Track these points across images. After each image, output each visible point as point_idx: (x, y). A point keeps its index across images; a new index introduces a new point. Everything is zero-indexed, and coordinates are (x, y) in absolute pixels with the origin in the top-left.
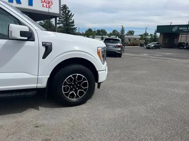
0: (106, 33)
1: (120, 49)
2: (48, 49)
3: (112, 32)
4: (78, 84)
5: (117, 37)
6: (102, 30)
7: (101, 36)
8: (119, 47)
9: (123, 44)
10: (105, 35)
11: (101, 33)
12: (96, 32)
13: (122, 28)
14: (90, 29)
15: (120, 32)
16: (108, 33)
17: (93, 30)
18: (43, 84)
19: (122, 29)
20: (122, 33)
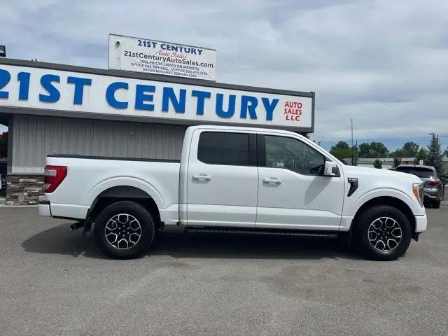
0: (385, 149)
1: (434, 190)
2: (354, 185)
3: (401, 147)
4: (387, 231)
5: (421, 162)
6: (373, 144)
7: (374, 160)
8: (432, 184)
9: (441, 179)
10: (385, 157)
11: (372, 152)
12: (359, 150)
13: (434, 139)
14: (341, 142)
15: (428, 150)
16: (391, 152)
17: (350, 146)
18: (346, 227)
19: (433, 142)
20: (434, 151)
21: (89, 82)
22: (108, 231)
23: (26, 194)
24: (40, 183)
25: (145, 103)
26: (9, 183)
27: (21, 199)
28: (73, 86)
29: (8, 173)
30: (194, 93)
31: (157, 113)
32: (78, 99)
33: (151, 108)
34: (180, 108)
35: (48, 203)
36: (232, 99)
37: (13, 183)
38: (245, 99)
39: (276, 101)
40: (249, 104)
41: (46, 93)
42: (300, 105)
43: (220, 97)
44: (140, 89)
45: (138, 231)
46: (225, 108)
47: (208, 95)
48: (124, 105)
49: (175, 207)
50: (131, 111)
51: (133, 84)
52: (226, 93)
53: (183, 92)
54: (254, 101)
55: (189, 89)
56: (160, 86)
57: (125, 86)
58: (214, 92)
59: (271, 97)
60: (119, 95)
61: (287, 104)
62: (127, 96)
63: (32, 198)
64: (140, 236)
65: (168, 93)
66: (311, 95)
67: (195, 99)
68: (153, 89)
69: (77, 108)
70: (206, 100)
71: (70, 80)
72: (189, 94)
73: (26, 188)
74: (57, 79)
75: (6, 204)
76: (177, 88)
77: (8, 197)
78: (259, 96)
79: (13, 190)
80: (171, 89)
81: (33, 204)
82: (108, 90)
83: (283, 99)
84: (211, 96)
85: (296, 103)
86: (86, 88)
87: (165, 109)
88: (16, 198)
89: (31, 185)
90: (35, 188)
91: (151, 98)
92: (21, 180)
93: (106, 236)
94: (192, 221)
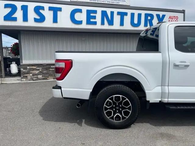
21: (60, 9)
22: (106, 109)
23: (31, 75)
24: (38, 68)
25: (92, 20)
26: (22, 69)
27: (29, 77)
28: (52, 12)
29: (21, 64)
30: (119, 13)
31: (99, 26)
32: (55, 20)
33: (95, 23)
34: (111, 23)
35: (60, 88)
36: (140, 15)
37: (24, 69)
38: (147, 15)
39: (164, 16)
40: (149, 18)
41: (38, 17)
42: (177, 18)
43: (133, 15)
44: (89, 12)
45: (129, 108)
46: (136, 21)
47: (126, 14)
48: (80, 22)
49: (158, 89)
50: (84, 26)
51: (84, 9)
52: (136, 12)
53: (112, 13)
54: (152, 16)
55: (116, 11)
56: (99, 10)
57: (80, 11)
58: (129, 12)
59: (161, 14)
60: (78, 17)
61: (170, 17)
62: (81, 17)
63: (35, 77)
64: (131, 112)
65: (104, 14)
66: (183, 12)
67: (119, 17)
68: (95, 12)
69: (55, 25)
70: (125, 17)
71: (50, 9)
72: (115, 14)
73: (31, 72)
74: (43, 8)
75: (22, 81)
76: (109, 11)
77: (22, 77)
78: (154, 13)
79: (25, 73)
80: (106, 12)
81: (35, 80)
82: (71, 13)
83: (168, 14)
84: (128, 15)
85: (175, 17)
86: (59, 13)
87: (103, 23)
88: (27, 77)
89: (33, 70)
90: (35, 72)
91: (94, 17)
92: (28, 67)
93: (105, 112)
94: (172, 100)
